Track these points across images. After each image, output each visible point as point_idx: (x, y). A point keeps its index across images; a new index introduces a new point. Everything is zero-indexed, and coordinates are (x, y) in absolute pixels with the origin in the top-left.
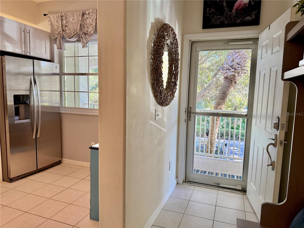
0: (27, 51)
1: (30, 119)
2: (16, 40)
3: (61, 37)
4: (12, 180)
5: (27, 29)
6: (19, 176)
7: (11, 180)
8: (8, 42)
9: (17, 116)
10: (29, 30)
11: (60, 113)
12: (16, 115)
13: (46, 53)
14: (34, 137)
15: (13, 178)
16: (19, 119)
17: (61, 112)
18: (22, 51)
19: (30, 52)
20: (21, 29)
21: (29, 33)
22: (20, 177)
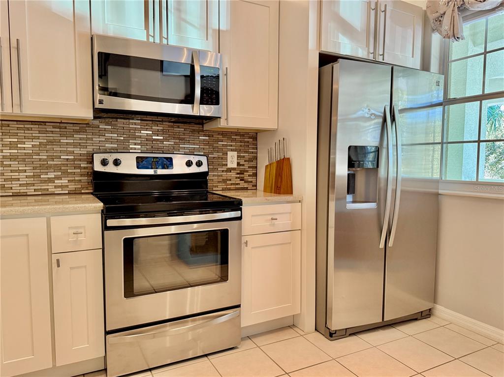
0: (378, 53)
1: (376, 203)
2: (360, 30)
3: (456, 7)
4: (334, 335)
5: (380, 5)
6: (346, 329)
7: (332, 335)
8: (344, 34)
9: (351, 194)
10: (386, 5)
11: (437, 195)
12: (348, 193)
13: (413, 57)
14: (382, 245)
15: (336, 330)
16: (354, 202)
17: (440, 192)
18: (369, 53)
19: (383, 55)
20: (370, 5)
21: (385, 11)
22: (349, 332)
